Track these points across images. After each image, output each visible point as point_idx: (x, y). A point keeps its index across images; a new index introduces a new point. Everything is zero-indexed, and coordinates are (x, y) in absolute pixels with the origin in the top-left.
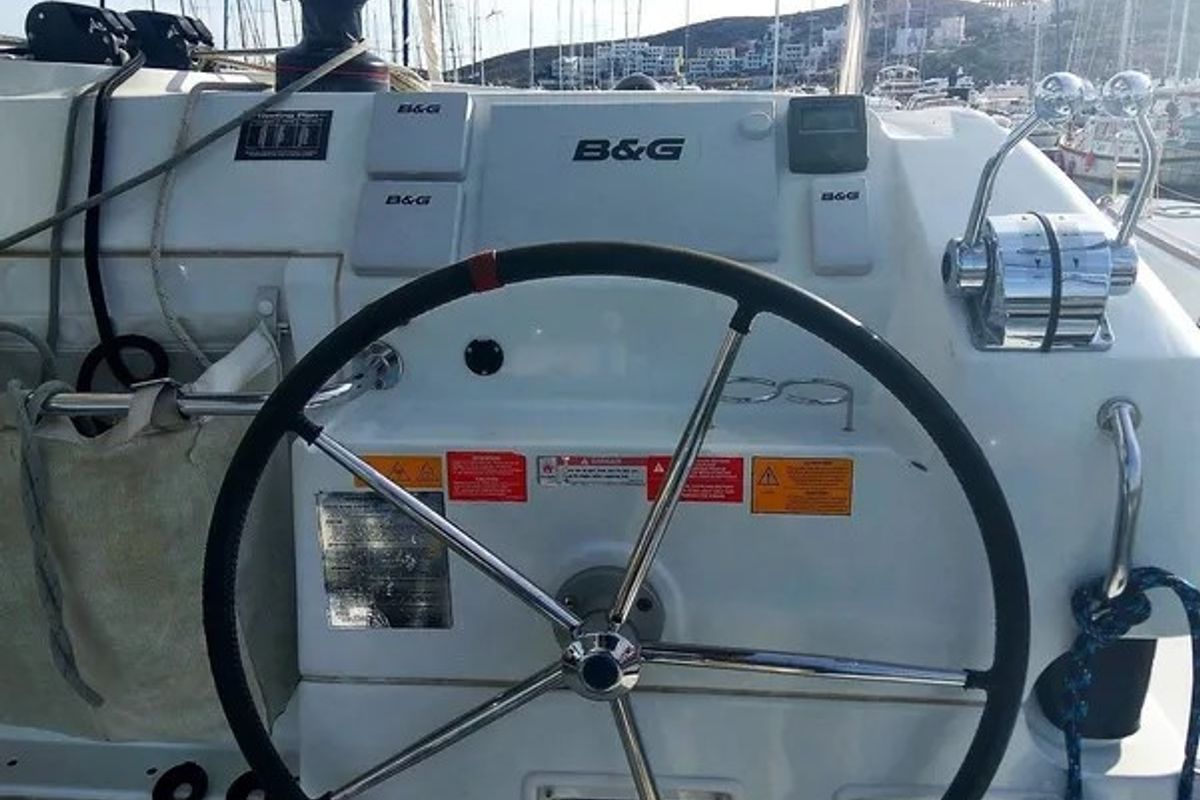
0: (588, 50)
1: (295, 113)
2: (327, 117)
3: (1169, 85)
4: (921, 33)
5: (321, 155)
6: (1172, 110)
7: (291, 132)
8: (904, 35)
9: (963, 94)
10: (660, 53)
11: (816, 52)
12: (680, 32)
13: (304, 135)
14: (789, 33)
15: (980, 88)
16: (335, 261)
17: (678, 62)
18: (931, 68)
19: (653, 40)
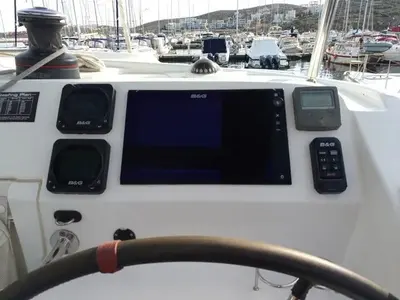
0: (177, 21)
1: (18, 93)
2: (36, 95)
3: (360, 32)
4: (282, 16)
5: (32, 119)
6: (361, 40)
7: (16, 105)
8: (276, 16)
9: (295, 35)
10: (200, 22)
11: (249, 22)
12: (206, 15)
13: (23, 107)
14: (241, 16)
15: (301, 33)
16: (37, 185)
17: (206, 24)
18: (285, 27)
19: (197, 17)
